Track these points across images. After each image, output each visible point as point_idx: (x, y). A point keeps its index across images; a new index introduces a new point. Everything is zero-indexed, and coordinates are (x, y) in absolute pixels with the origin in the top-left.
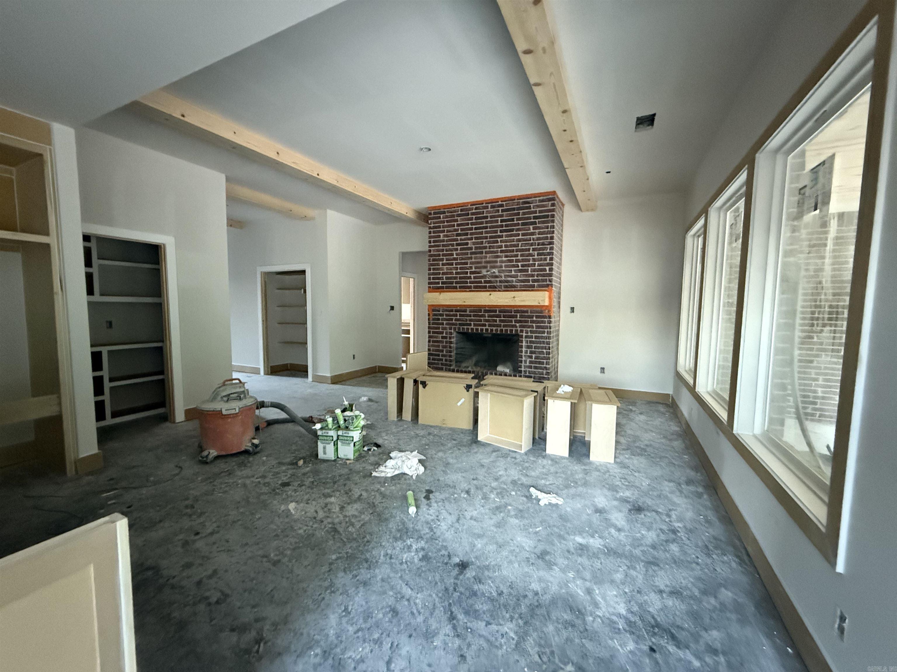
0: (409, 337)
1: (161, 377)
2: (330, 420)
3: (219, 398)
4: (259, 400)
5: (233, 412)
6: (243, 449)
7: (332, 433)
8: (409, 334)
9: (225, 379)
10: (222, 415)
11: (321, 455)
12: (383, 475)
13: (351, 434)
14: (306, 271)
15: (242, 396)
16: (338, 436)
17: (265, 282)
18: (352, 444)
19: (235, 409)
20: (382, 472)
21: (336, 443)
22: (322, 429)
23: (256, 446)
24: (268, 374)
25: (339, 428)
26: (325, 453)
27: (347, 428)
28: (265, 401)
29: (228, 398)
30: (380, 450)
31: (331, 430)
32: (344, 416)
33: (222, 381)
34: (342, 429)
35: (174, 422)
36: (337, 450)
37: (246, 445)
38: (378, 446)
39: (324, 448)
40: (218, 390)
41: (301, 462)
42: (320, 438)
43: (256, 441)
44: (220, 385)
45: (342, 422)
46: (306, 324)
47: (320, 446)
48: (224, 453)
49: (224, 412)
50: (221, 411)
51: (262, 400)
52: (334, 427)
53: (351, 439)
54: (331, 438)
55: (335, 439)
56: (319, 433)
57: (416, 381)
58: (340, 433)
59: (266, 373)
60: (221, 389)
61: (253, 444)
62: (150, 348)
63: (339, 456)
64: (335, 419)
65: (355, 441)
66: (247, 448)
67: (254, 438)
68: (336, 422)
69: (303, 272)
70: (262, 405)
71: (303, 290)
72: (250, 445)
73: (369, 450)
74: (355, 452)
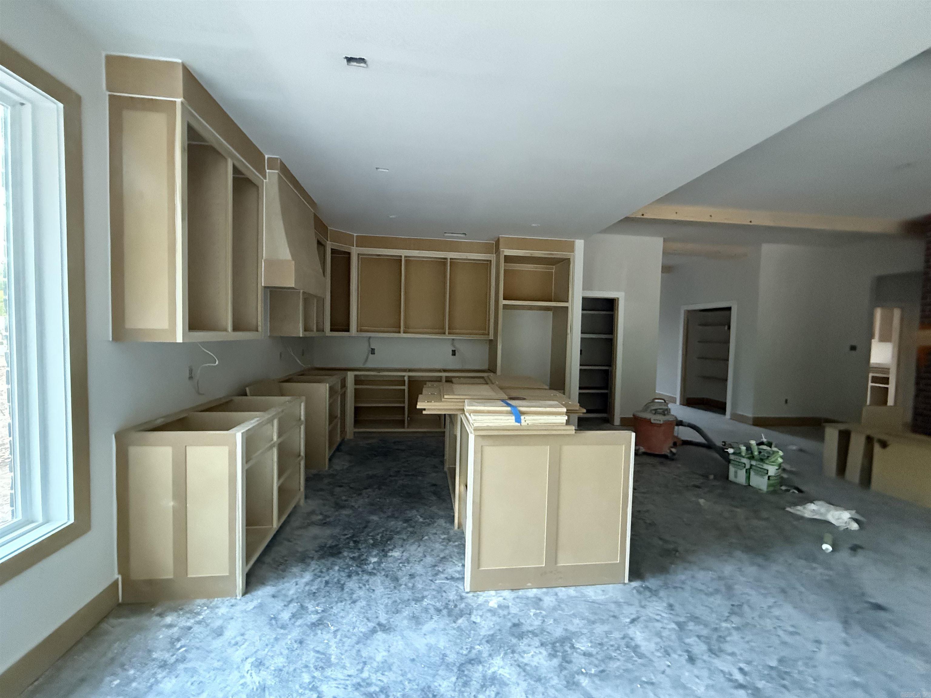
0: (887, 389)
1: (606, 391)
2: (743, 448)
3: (649, 410)
4: (679, 419)
5: (658, 422)
6: (663, 453)
7: (744, 460)
8: (888, 384)
9: (654, 398)
10: (651, 423)
11: (732, 477)
12: (798, 513)
13: (766, 467)
14: (732, 309)
15: (666, 412)
16: (751, 465)
17: (688, 320)
18: (767, 477)
19: (660, 421)
20: (799, 510)
21: (748, 471)
22: (734, 454)
23: (674, 454)
24: (684, 405)
25: (752, 458)
26: (736, 476)
27: (762, 460)
28: (684, 421)
29: (656, 412)
30: (801, 495)
31: (743, 457)
32: (759, 449)
33: (651, 399)
34: (756, 460)
35: (613, 425)
36: (748, 478)
37: (666, 451)
38: (800, 491)
39: (736, 472)
40: (649, 404)
41: (712, 477)
42: (732, 462)
43: (674, 450)
44: (650, 401)
45: (756, 453)
46: (728, 360)
47: (732, 469)
48: (649, 451)
49: (652, 421)
50: (650, 420)
51: (681, 419)
52: (747, 456)
53: (766, 472)
54: (744, 465)
55: (748, 467)
56: (732, 457)
57: (869, 440)
58: (754, 463)
59: (682, 404)
60: (651, 404)
61: (671, 451)
62: (601, 370)
63: (750, 484)
64: (749, 448)
65: (769, 474)
66: (666, 453)
67: (672, 447)
68: (750, 452)
69: (729, 309)
70: (680, 423)
71: (726, 328)
72: (668, 451)
73: (787, 491)
74: (769, 486)
